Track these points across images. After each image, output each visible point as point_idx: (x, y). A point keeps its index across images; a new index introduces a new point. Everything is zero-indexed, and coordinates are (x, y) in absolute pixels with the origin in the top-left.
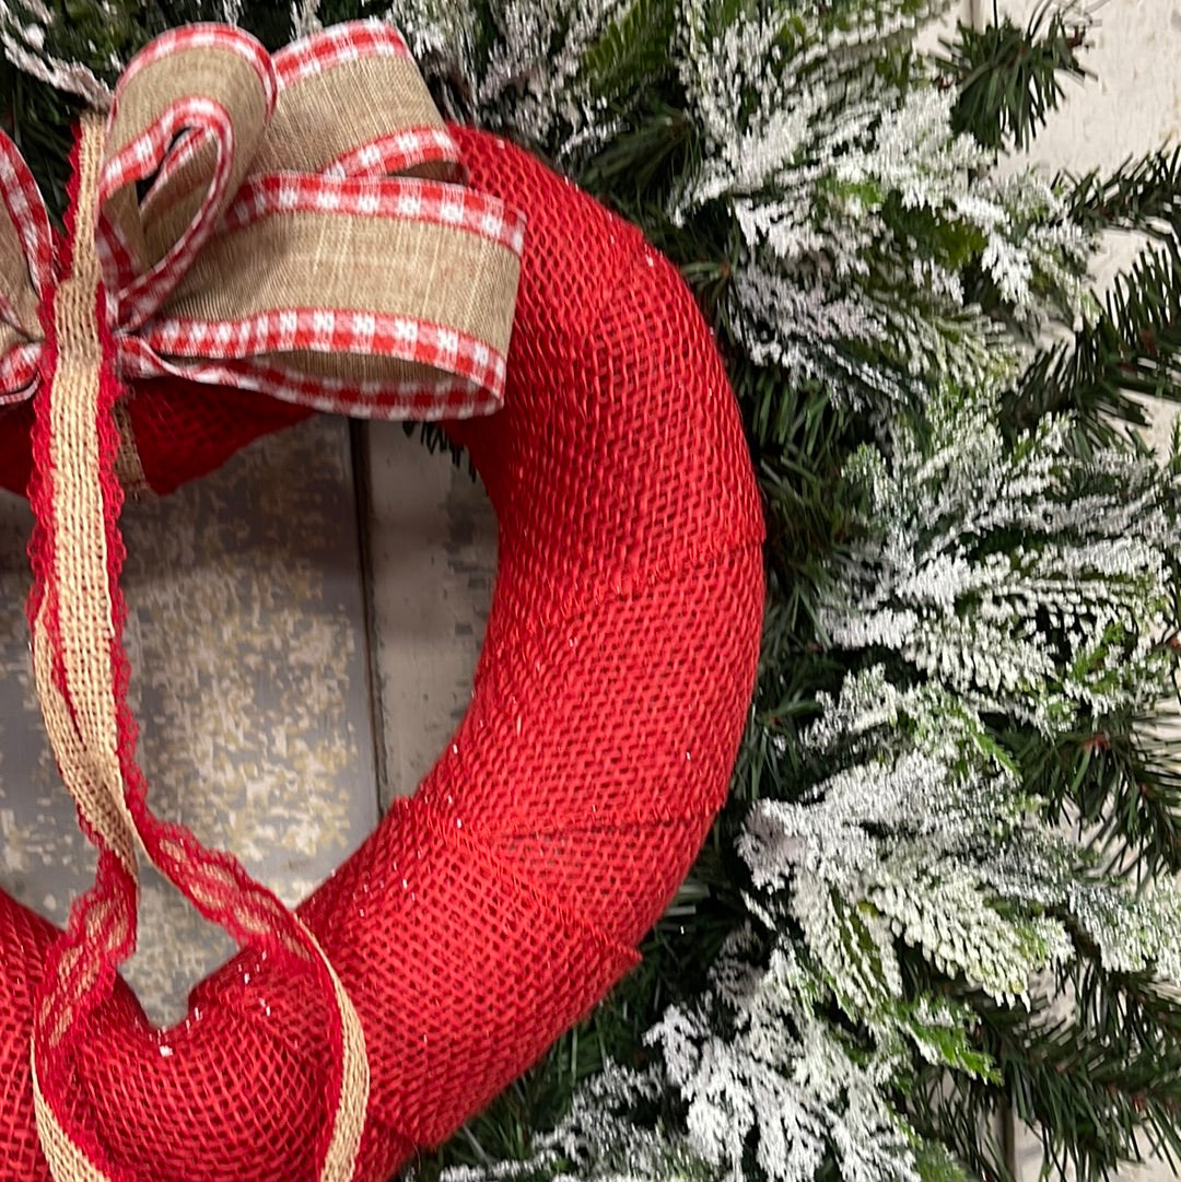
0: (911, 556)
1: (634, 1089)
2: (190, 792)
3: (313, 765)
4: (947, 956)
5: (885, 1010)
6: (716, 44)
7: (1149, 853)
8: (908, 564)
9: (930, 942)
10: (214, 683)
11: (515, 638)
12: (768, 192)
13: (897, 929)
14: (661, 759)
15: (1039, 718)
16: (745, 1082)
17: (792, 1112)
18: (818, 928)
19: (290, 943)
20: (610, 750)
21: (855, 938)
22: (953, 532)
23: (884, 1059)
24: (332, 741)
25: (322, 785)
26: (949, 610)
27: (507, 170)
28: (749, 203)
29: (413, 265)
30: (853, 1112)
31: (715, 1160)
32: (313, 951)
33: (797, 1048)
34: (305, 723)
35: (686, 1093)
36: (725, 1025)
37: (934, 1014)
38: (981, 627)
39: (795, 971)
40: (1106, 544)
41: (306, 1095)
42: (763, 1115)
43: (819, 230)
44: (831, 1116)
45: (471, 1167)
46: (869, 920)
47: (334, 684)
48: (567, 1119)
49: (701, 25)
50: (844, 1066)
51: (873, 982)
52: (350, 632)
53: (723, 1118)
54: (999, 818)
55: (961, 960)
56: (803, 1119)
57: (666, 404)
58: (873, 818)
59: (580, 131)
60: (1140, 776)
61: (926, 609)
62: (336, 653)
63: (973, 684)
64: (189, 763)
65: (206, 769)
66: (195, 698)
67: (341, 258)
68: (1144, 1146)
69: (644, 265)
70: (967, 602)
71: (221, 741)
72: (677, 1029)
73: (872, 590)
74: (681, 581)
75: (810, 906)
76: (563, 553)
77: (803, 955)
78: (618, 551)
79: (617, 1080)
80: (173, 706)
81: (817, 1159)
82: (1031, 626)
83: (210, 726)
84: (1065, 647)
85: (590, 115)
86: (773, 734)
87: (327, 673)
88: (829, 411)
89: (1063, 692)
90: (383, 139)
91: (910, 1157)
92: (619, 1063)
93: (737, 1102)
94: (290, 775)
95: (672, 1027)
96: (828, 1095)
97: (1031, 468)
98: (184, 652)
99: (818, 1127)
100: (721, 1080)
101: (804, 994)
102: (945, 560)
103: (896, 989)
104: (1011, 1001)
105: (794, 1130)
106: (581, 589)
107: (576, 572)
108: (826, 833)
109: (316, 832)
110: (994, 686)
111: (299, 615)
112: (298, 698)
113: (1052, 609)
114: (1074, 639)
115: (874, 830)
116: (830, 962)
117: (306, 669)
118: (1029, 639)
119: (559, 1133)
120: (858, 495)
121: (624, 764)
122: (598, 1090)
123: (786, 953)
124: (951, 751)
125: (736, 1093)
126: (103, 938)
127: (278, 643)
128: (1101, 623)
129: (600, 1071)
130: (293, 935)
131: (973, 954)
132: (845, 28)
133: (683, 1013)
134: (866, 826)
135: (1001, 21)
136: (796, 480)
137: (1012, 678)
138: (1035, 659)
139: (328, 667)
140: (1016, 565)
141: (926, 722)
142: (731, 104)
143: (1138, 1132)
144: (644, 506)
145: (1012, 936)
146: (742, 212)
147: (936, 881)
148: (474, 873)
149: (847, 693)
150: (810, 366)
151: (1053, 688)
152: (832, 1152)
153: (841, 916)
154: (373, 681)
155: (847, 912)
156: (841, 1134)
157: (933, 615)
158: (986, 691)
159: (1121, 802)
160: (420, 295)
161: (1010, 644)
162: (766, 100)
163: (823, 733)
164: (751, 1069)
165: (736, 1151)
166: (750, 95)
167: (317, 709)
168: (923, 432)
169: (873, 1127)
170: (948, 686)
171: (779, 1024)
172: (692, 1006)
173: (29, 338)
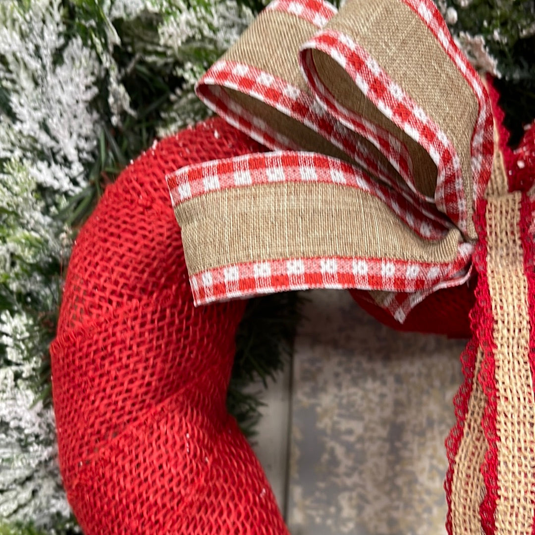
2: (411, 491)
10: (436, 426)
64: (413, 473)
65: (423, 478)
66: (422, 434)
71: (435, 462)
80: (408, 437)
83: (429, 452)
98: (420, 404)
173: (464, 238)
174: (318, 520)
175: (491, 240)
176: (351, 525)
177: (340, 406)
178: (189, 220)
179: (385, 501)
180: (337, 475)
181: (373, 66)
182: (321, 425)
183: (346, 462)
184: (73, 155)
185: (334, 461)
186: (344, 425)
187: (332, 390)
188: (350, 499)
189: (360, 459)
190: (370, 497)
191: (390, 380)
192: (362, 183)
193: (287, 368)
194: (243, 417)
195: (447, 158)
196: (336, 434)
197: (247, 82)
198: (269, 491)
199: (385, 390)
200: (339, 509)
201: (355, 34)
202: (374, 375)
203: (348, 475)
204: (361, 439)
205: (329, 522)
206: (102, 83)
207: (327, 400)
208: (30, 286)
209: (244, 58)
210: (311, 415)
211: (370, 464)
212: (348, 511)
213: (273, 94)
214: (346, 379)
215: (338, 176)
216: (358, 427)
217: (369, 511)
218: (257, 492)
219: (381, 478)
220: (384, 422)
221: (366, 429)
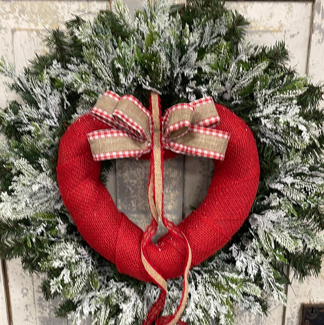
0: (284, 175)
1: (226, 257)
3: (172, 195)
4: (282, 244)
5: (271, 250)
6: (261, 92)
7: (319, 226)
8: (284, 176)
9: (280, 242)
11: (217, 188)
12: (267, 117)
13: (275, 239)
14: (240, 209)
15: (302, 206)
16: (246, 258)
17: (253, 264)
18: (261, 236)
19: (180, 235)
20: (232, 208)
21: (267, 239)
22: (291, 172)
23: (270, 258)
24: (176, 191)
25: (173, 198)
26: (289, 185)
27: (225, 115)
28: (263, 118)
29: (214, 144)
30: (264, 265)
31: (240, 270)
32: (183, 236)
33: (255, 254)
34: (171, 187)
35: (236, 259)
36: (243, 248)
37: (279, 252)
38: (294, 190)
39: (257, 243)
40: (317, 178)
41: (180, 257)
42: (248, 264)
43: (275, 125)
44: (260, 266)
45: (198, 267)
46: (270, 236)
47: (177, 181)
48: (214, 260)
49: (259, 88)
50: (263, 257)
51: (270, 246)
52: (181, 172)
53: (242, 264)
54: (293, 224)
55: (285, 245)
56: (255, 265)
57: (247, 154)
58: (273, 220)
59: (235, 100)
60: (318, 213)
61: (285, 184)
62: (178, 176)
63: (292, 199)
67: (203, 141)
68: (312, 273)
69: (245, 130)
70: (293, 184)
72: (235, 248)
73: (276, 179)
74: (246, 182)
75: (261, 233)
76: (227, 176)
77: (259, 240)
78: (236, 177)
79: (224, 255)
81: (257, 272)
82: (303, 190)
84: (308, 194)
85: (237, 98)
86: (257, 201)
87: (176, 179)
88: (273, 151)
89: (307, 202)
90: (209, 118)
91: (272, 273)
92: (224, 252)
93: (245, 262)
94: (168, 196)
95: (234, 248)
96: (260, 262)
97: (306, 165)
99: (257, 267)
100: (242, 258)
101: (258, 246)
102: (289, 176)
103: (273, 247)
104: (292, 252)
105: (253, 267)
106: (229, 182)
107: (229, 179)
108: (265, 222)
109: (171, 206)
110: (295, 199)
111: (172, 169)
112: (170, 183)
113: (306, 187)
114: (310, 193)
115: (273, 222)
116: (263, 242)
117: (172, 178)
118: (302, 192)
119: (212, 263)
120: (276, 166)
121: (234, 210)
122: (220, 256)
123: (256, 239)
124: (287, 211)
125: (244, 260)
126: (150, 232)
127: (168, 173)
128: (315, 191)
129: (220, 253)
130: (181, 234)
131: (287, 244)
132: (284, 94)
133: (235, 245)
134: (271, 221)
135: (311, 84)
136: (266, 163)
137: (298, 198)
138: (303, 196)
139: (176, 178)
140: (302, 179)
141: (283, 205)
142: (262, 100)
143: (311, 270)
144: (242, 170)
145: (293, 242)
146: (262, 119)
147: (282, 231)
148: (208, 226)
149: (270, 197)
150: (270, 143)
151: (305, 201)
152: (259, 271)
153: (266, 235)
154: (184, 180)
155: (267, 234)
156: (261, 269)
157: (287, 185)
158: (294, 200)
159: (315, 217)
160: (214, 148)
161: (299, 193)
162: (268, 101)
163: (266, 202)
164: (247, 256)
165: (244, 270)
166: (266, 100)
167: (173, 185)
168: (288, 157)
169: (267, 268)
170: (288, 198)
171: (253, 249)
172: (237, 244)
173: (149, 142)
174: (125, 208)
175: (154, 142)
176: (135, 209)
177: (130, 176)
178: (92, 143)
179: (144, 201)
180: (130, 195)
181: (126, 116)
182: (125, 182)
183: (132, 192)
184: (54, 116)
185: (129, 191)
186: (131, 181)
187: (127, 171)
188: (134, 202)
189: (136, 190)
190: (140, 201)
191: (143, 168)
192: (126, 135)
193: (114, 166)
194: (103, 181)
195: (141, 131)
196: (129, 184)
197: (102, 114)
198: (111, 198)
199: (142, 171)
200: (131, 205)
201: (122, 110)
202: (139, 167)
203: (133, 195)
204: (136, 185)
205: (129, 208)
206: (62, 100)
207: (126, 175)
208: (46, 151)
209: (101, 107)
210: (122, 179)
211: (139, 191)
212: (134, 205)
213: (107, 116)
214: (131, 168)
215: (121, 134)
216: (135, 182)
217: (139, 204)
218: (109, 199)
219: (142, 195)
220: (142, 180)
221: (137, 182)
